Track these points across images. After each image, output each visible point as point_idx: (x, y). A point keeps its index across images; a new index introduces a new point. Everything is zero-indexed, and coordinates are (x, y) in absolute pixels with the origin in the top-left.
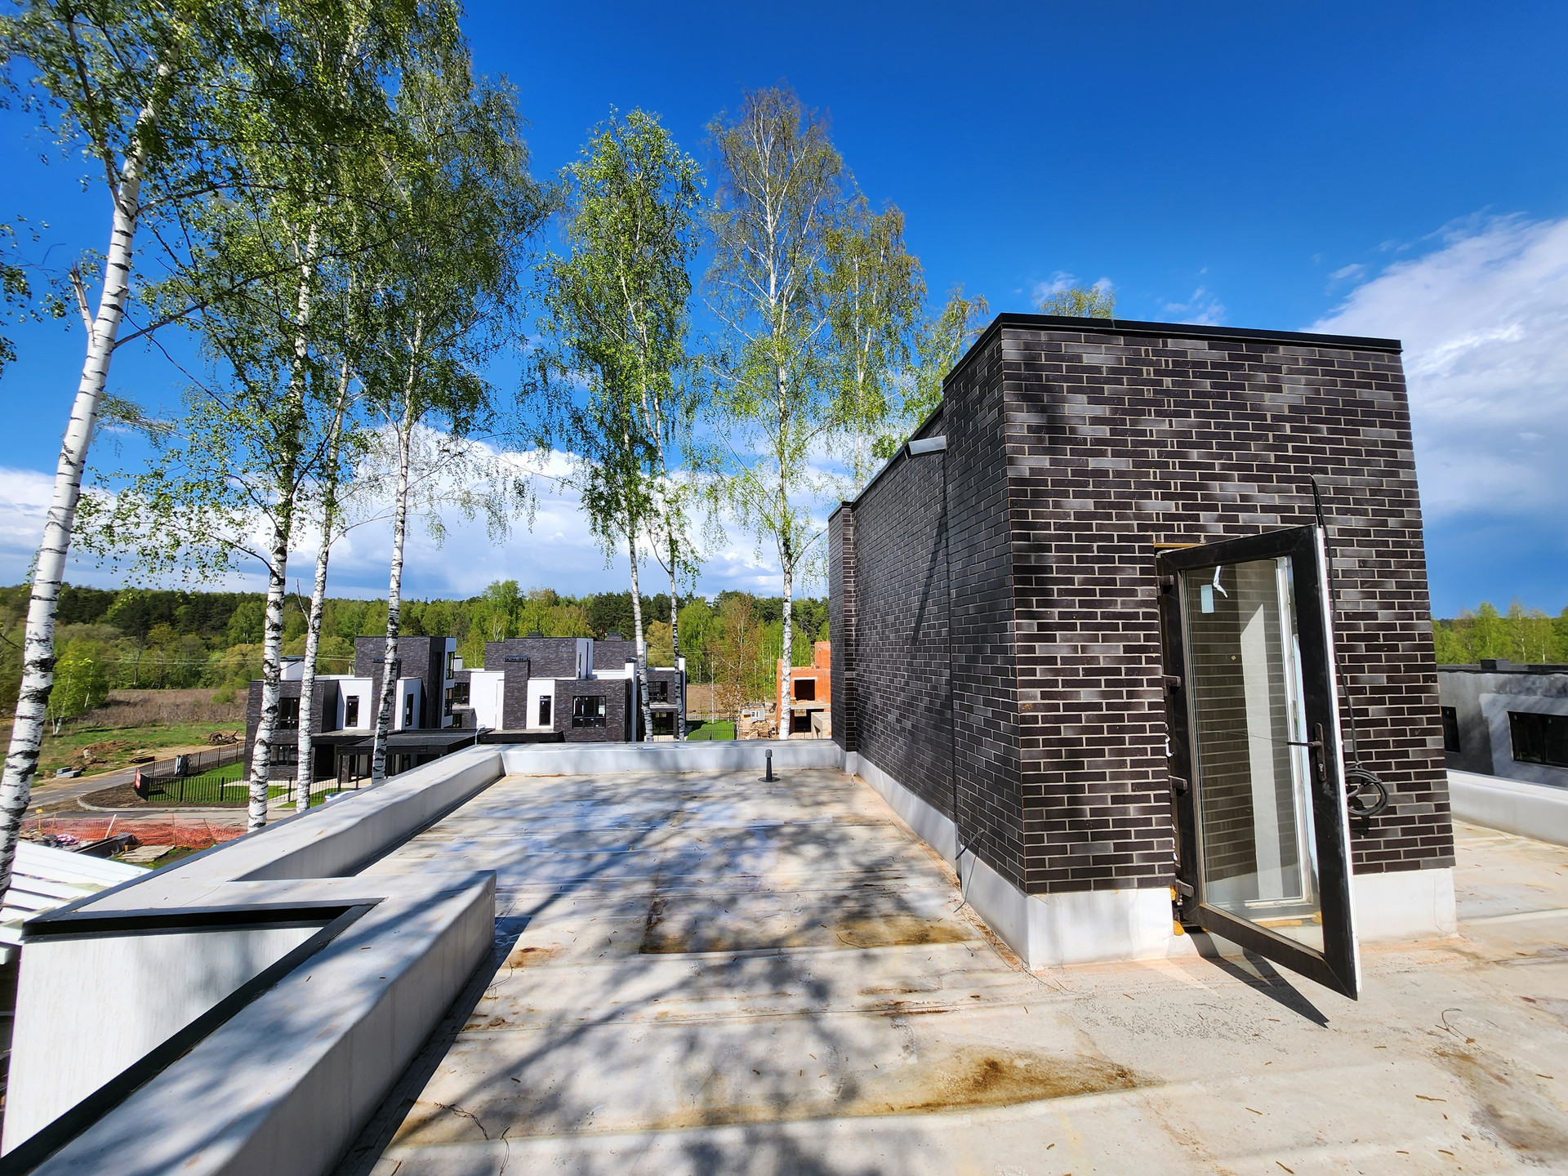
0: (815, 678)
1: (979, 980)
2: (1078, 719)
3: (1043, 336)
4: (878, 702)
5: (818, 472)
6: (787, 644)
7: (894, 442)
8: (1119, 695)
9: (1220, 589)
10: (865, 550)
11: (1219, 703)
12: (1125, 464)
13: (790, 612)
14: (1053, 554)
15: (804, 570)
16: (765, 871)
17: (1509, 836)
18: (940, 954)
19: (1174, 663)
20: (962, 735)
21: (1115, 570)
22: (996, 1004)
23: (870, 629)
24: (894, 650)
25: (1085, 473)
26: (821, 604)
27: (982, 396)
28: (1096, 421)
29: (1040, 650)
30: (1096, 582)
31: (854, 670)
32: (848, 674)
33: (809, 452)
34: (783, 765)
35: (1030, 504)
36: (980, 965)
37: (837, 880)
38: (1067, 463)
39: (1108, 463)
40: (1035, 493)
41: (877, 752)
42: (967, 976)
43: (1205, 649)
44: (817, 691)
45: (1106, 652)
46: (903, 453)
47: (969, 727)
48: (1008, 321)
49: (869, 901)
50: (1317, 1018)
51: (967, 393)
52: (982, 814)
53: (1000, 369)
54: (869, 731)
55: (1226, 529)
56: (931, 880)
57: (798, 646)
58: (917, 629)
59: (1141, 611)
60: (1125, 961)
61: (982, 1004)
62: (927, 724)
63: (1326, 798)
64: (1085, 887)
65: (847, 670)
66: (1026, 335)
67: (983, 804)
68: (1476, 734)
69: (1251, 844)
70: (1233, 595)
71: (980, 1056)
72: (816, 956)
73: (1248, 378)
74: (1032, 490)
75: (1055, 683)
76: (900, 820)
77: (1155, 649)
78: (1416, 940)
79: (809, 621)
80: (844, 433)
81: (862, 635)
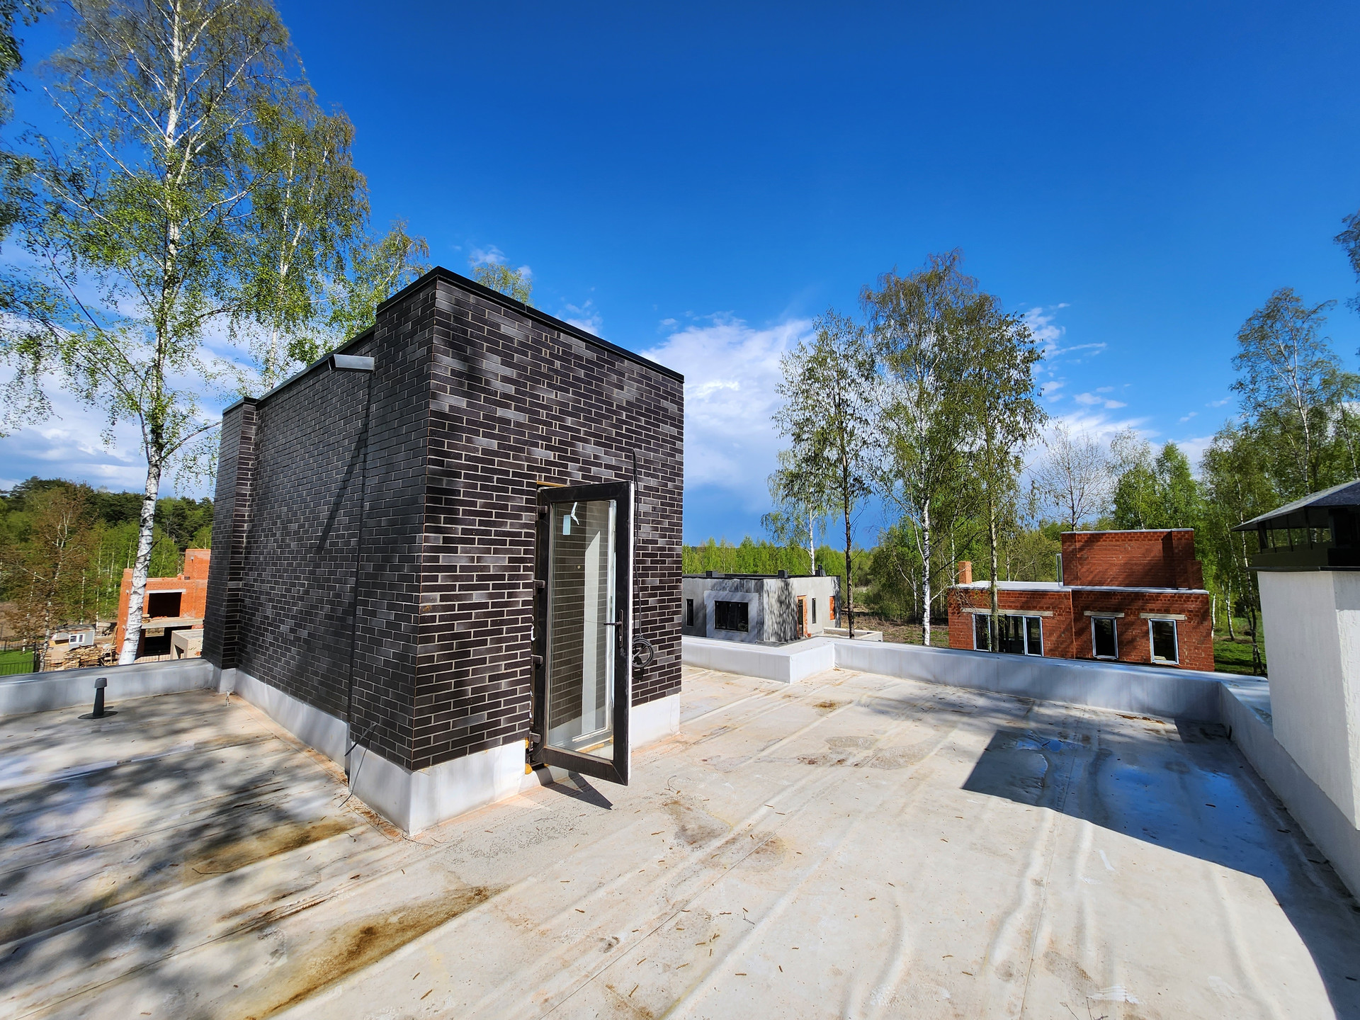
0: (183, 591)
1: (360, 861)
2: (469, 616)
3: (472, 299)
4: (269, 612)
5: (213, 357)
6: (144, 549)
7: (317, 347)
8: (502, 596)
9: (575, 518)
10: (269, 453)
11: (568, 600)
12: (523, 418)
13: (152, 512)
14: (462, 480)
15: (180, 465)
16: (83, 827)
17: (707, 671)
18: (320, 851)
19: (542, 572)
20: (362, 638)
21: (508, 499)
22: (375, 877)
23: (266, 536)
24: (294, 558)
25: (494, 419)
26: (200, 506)
27: (413, 333)
28: (506, 379)
29: (443, 560)
30: (494, 506)
31: (241, 579)
32: (232, 584)
33: (205, 332)
34: (124, 695)
35: (447, 436)
36: (363, 847)
37: (196, 811)
38: (481, 408)
39: (511, 414)
40: (452, 427)
41: (262, 666)
42: (348, 861)
43: (563, 561)
44: (183, 605)
45: (495, 562)
46: (326, 362)
47: (371, 631)
48: (441, 274)
49: (240, 821)
50: (606, 805)
51: (399, 324)
52: (377, 709)
53: (432, 314)
54: (254, 644)
55: (584, 477)
56: (316, 783)
57: (160, 553)
58: (323, 538)
59: (523, 531)
60: (489, 805)
61: (361, 881)
62: (326, 632)
63: (622, 657)
64: (462, 753)
65: (231, 580)
66: (458, 293)
67: (377, 699)
68: (701, 615)
69: (580, 697)
70: (583, 523)
71: (356, 928)
72: (159, 901)
73: (606, 376)
74: (449, 424)
75: (453, 588)
76: (285, 731)
77: (530, 560)
78: (660, 741)
79: (180, 525)
80: (255, 323)
81: (256, 542)
